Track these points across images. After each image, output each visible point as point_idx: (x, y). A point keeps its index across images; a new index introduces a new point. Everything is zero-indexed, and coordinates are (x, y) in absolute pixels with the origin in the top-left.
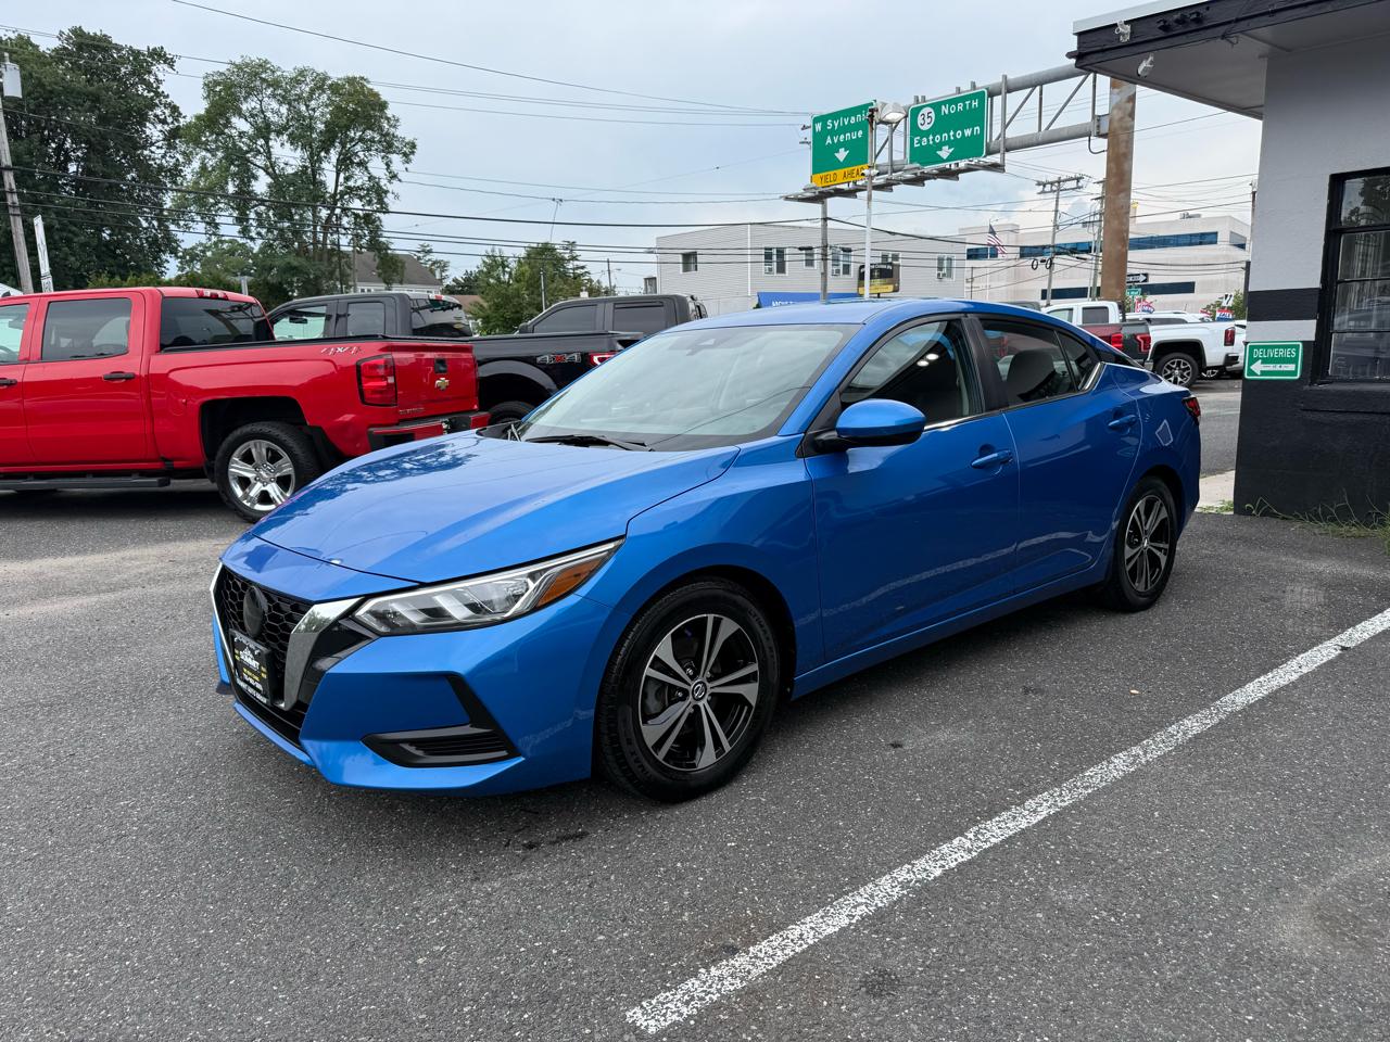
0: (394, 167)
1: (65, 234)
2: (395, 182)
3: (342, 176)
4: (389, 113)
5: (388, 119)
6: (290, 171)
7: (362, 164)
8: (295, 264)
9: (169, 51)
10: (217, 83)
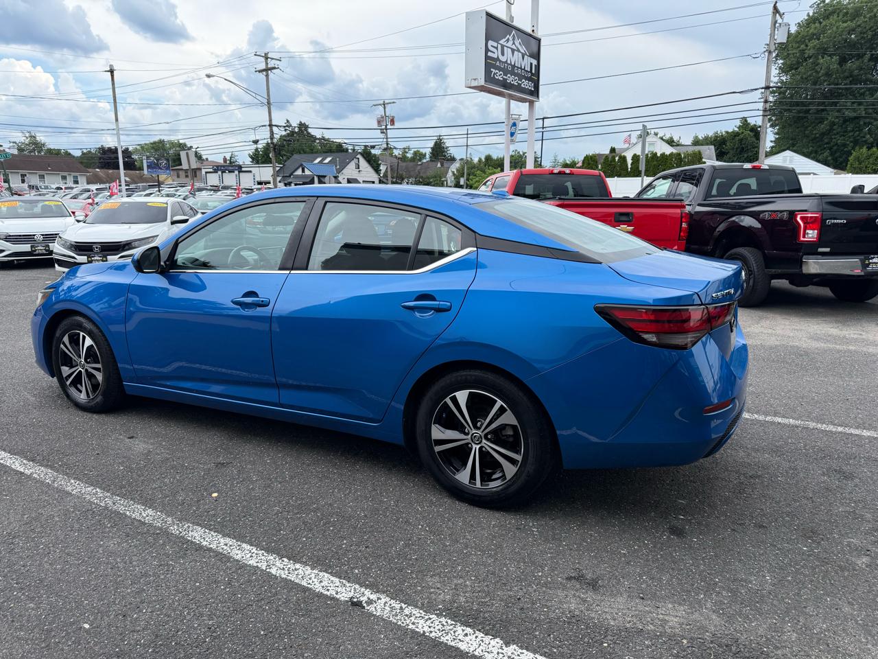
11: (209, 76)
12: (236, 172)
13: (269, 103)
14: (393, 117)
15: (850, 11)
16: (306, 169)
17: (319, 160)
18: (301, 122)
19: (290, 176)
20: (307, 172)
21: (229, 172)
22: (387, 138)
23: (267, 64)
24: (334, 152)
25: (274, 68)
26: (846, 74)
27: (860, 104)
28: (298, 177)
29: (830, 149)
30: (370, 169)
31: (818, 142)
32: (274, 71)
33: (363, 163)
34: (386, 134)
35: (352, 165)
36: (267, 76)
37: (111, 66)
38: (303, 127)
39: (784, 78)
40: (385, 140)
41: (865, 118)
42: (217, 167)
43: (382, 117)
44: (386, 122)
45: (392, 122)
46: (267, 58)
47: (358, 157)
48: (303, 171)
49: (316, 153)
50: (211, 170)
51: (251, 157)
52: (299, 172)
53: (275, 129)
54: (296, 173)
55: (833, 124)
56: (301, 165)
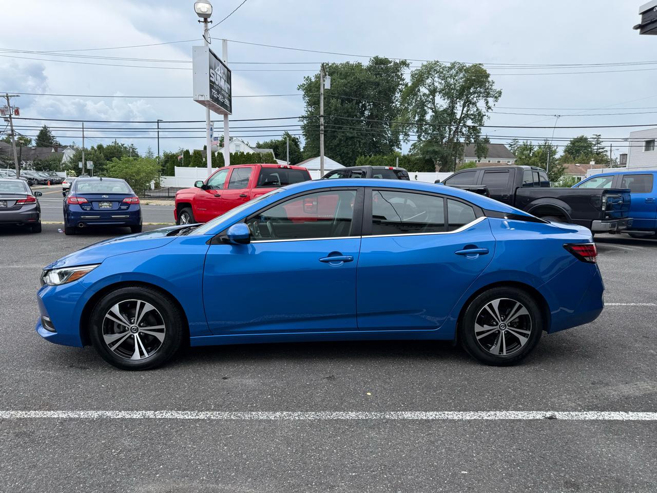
0: (490, 104)
1: (358, 139)
2: (490, 110)
3: (465, 109)
4: (490, 79)
5: (489, 82)
6: (442, 109)
7: (474, 104)
8: (437, 150)
9: (408, 62)
10: (416, 74)
14: (17, 108)
15: (343, 73)
22: (12, 126)
26: (345, 111)
27: (354, 129)
29: (341, 155)
31: (334, 150)
34: (11, 123)
39: (310, 109)
40: (9, 128)
41: (357, 137)
43: (7, 108)
44: (10, 112)
45: (17, 112)
55: (341, 140)
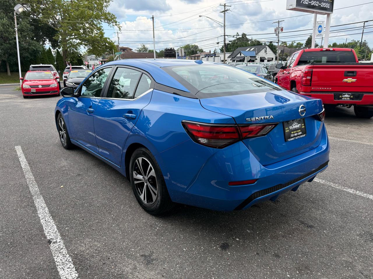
11: (200, 16)
12: (214, 57)
13: (224, 26)
14: (283, 28)
16: (242, 54)
17: (248, 49)
18: (243, 33)
19: (235, 57)
20: (242, 55)
21: (211, 57)
23: (225, 8)
24: (256, 45)
25: (228, 10)
28: (238, 57)
30: (271, 52)
32: (227, 11)
33: (268, 49)
34: (279, 36)
35: (263, 51)
36: (225, 14)
37: (153, 16)
38: (244, 35)
40: (278, 38)
42: (206, 55)
43: (277, 28)
44: (279, 30)
45: (282, 30)
46: (225, 6)
47: (266, 47)
48: (241, 55)
49: (248, 46)
50: (204, 56)
51: (221, 50)
52: (239, 55)
53: (226, 37)
54: (237, 56)
56: (240, 52)
